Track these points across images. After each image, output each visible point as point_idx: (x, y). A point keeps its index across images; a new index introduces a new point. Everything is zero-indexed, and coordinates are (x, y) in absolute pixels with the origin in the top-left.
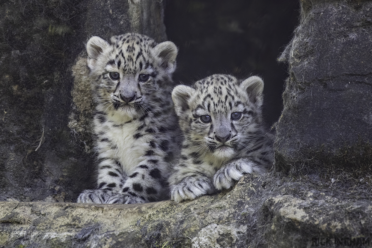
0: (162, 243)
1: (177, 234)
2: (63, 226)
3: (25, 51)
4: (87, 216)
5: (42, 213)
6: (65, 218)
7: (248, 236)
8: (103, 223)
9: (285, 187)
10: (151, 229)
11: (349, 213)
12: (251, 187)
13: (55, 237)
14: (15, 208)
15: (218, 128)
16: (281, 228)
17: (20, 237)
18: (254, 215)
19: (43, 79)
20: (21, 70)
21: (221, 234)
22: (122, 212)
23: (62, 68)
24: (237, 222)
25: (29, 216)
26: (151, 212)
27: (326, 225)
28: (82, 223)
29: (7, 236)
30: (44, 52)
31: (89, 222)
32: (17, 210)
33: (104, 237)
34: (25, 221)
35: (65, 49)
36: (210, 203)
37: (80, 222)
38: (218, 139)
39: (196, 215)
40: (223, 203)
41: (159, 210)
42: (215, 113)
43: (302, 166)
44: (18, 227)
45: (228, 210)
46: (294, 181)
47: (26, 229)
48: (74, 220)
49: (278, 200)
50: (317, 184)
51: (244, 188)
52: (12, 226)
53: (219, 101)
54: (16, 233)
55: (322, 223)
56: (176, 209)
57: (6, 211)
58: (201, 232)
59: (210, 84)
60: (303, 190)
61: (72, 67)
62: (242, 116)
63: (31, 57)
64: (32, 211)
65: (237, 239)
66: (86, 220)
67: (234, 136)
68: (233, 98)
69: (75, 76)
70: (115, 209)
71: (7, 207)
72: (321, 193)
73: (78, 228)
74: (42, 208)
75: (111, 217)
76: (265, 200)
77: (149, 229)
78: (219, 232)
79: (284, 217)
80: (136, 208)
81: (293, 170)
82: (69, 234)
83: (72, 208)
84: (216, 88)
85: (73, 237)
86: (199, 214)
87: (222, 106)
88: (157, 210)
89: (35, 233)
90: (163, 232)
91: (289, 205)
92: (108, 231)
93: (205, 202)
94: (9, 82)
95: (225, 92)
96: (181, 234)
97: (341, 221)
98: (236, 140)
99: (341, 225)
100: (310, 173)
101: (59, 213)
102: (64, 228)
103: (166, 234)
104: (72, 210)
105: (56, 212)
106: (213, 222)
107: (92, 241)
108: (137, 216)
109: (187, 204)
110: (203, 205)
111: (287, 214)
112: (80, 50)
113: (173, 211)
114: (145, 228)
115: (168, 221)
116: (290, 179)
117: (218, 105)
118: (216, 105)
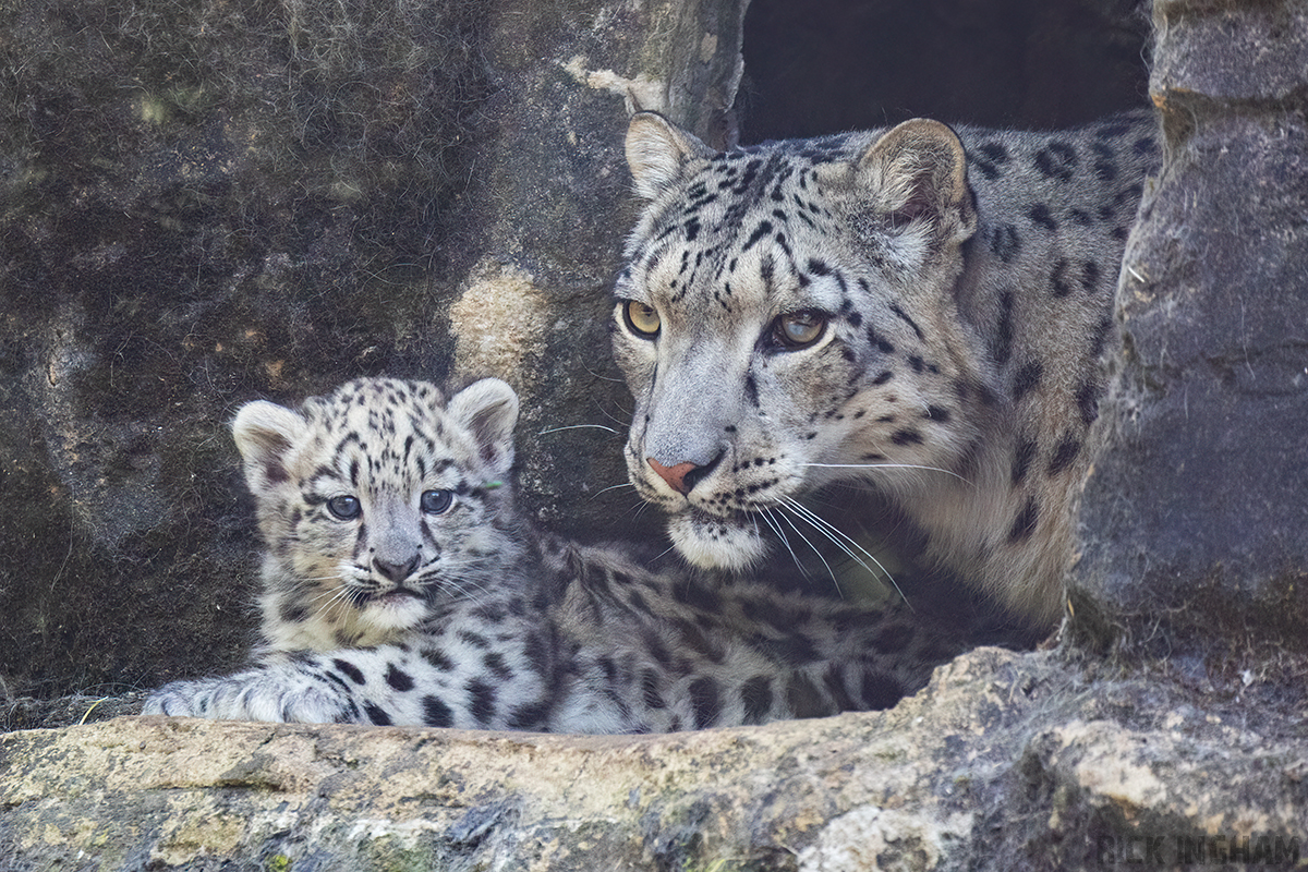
0: (707, 864)
1: (754, 836)
2: (409, 799)
3: (307, 256)
4: (484, 771)
5: (348, 758)
6: (416, 776)
7: (975, 848)
8: (530, 794)
9: (1095, 694)
10: (671, 820)
11: (1293, 783)
12: (991, 691)
13: (384, 833)
14: (267, 742)
15: (383, 534)
16: (1077, 824)
17: (278, 831)
18: (995, 782)
19: (363, 342)
20: (292, 316)
21: (891, 838)
22: (590, 759)
23: (418, 308)
24: (941, 803)
25: (308, 767)
26: (675, 763)
27: (1219, 818)
28: (469, 792)
29: (239, 827)
30: (365, 260)
31: (488, 789)
32: (272, 748)
33: (534, 837)
34: (294, 781)
35: (428, 251)
36: (860, 740)
37: (462, 789)
38: (384, 569)
39: (815, 780)
40: (900, 741)
41: (698, 758)
42: (373, 491)
43: (1151, 630)
44: (273, 801)
45: (917, 764)
46: (1125, 677)
47: (297, 807)
48: (444, 782)
49: (1073, 736)
50: (1197, 690)
51: (967, 697)
52: (254, 798)
53: (385, 454)
54: (266, 818)
55: (1209, 812)
56: (754, 758)
57: (237, 751)
58: (828, 832)
59: (353, 403)
60: (1151, 707)
61: (451, 306)
62: (455, 500)
63: (325, 276)
64: (318, 752)
65: (940, 857)
66: (482, 783)
67: (432, 561)
68: (431, 445)
69: (458, 336)
70: (570, 750)
71: (241, 738)
72: (1209, 718)
73: (456, 806)
74: (348, 743)
75: (556, 774)
76: (1030, 736)
77: (667, 818)
78: (884, 833)
79: (1087, 790)
80: (634, 748)
81: (1123, 643)
82: (428, 825)
83: (440, 744)
84: (376, 415)
85: (441, 836)
86: (823, 774)
87: (397, 469)
88: (693, 760)
89: (325, 821)
90: (709, 829)
91: (1105, 754)
92: (546, 819)
93: (845, 737)
94: (255, 350)
95: (404, 428)
96: (765, 835)
97: (1267, 806)
98: (435, 572)
99: (1268, 821)
100: (1176, 653)
101: (399, 759)
102: (412, 807)
103: (718, 837)
104: (438, 752)
105: (389, 755)
106: (867, 803)
107: (496, 849)
108: (634, 776)
109: (787, 743)
110: (836, 746)
111: (1099, 783)
112: (475, 254)
113: (743, 764)
114: (653, 814)
115: (725, 795)
116: (1113, 669)
117: (381, 465)
118: (377, 464)
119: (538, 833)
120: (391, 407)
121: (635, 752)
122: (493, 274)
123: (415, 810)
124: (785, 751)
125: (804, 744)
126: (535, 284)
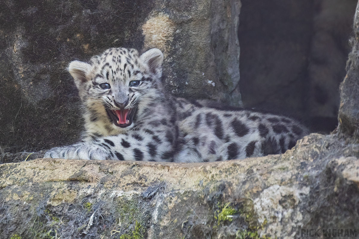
0: (224, 204)
1: (239, 194)
2: (129, 184)
3: (96, 10)
4: (154, 175)
5: (110, 171)
6: (132, 177)
7: (311, 198)
8: (168, 182)
9: (349, 148)
10: (213, 190)
12: (315, 148)
13: (121, 195)
14: (84, 166)
15: (117, 93)
16: (343, 190)
17: (88, 195)
18: (317, 177)
19: (114, 38)
20: (92, 30)
21: (283, 195)
22: (187, 171)
23: (132, 26)
24: (299, 184)
25: (97, 174)
26: (214, 172)
28: (148, 182)
29: (75, 194)
30: (114, 11)
31: (155, 181)
32: (86, 168)
33: (169, 196)
34: (93, 179)
35: (135, 8)
36: (274, 164)
37: (146, 181)
39: (259, 177)
40: (286, 164)
41: (222, 170)
42: (114, 81)
44: (86, 185)
45: (291, 171)
47: (93, 187)
48: (140, 178)
49: (341, 162)
51: (307, 149)
52: (80, 184)
54: (84, 191)
56: (239, 170)
57: (74, 169)
58: (263, 193)
59: (108, 55)
61: (143, 26)
63: (102, 16)
64: (100, 169)
65: (299, 201)
66: (152, 179)
67: (132, 97)
68: (133, 66)
69: (145, 35)
70: (181, 168)
71: (76, 165)
73: (145, 186)
74: (110, 166)
75: (176, 176)
76: (328, 162)
77: (212, 189)
78: (281, 194)
79: (347, 180)
80: (201, 167)
81: (357, 132)
82: (135, 192)
83: (139, 166)
84: (115, 57)
85: (140, 196)
86: (261, 175)
87: (121, 74)
88: (220, 171)
89: (102, 191)
90: (225, 193)
91: (351, 167)
92: (173, 190)
93: (269, 163)
94: (80, 41)
95: (124, 61)
96: (243, 194)
101: (126, 171)
102: (130, 187)
103: (228, 195)
104: (139, 169)
105: (123, 170)
106: (276, 184)
107: (157, 200)
108: (201, 176)
109: (250, 165)
110: (266, 166)
111: (350, 177)
112: (150, 9)
113: (236, 172)
114: (207, 188)
115: (230, 182)
116: (354, 140)
117: (116, 72)
118: (115, 72)
119: (171, 194)
120: (120, 55)
121: (201, 168)
122: (156, 15)
123: (131, 188)
124: (249, 167)
125: (255, 165)
126: (170, 18)
